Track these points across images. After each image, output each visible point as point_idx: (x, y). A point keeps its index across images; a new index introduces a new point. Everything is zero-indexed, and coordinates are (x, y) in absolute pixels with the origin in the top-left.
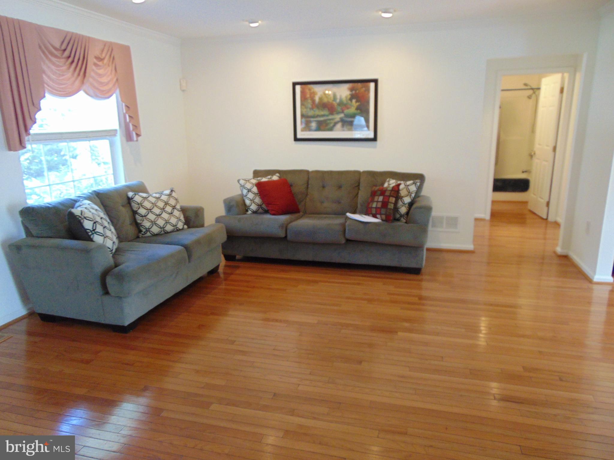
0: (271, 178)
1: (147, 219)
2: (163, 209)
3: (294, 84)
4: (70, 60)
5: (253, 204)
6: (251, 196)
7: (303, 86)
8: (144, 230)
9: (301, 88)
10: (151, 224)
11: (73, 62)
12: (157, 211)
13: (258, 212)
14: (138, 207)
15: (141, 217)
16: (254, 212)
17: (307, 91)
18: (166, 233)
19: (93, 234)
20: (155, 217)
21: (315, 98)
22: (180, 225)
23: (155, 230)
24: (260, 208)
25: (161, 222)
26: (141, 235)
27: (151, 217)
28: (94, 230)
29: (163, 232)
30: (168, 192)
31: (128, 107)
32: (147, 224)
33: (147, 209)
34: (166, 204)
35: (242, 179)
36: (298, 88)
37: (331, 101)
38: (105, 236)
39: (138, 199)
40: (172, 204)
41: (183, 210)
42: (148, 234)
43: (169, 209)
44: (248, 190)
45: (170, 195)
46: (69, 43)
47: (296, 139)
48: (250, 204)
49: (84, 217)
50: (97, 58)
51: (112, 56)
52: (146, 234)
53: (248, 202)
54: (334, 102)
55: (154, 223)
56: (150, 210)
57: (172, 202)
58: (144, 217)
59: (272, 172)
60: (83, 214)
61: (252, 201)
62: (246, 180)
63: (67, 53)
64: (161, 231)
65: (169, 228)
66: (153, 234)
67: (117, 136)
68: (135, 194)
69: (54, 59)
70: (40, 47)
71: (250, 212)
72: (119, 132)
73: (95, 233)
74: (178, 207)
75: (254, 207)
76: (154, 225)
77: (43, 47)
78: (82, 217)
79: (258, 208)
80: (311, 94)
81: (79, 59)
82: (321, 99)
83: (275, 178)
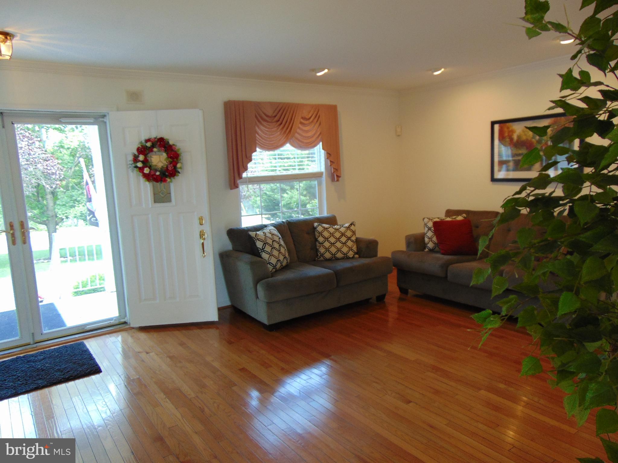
0: (455, 218)
1: (323, 246)
2: (338, 239)
3: (493, 123)
4: (279, 123)
5: (430, 242)
6: (430, 234)
7: (502, 125)
8: (319, 255)
9: (500, 126)
10: (325, 251)
11: (281, 123)
12: (332, 240)
13: (435, 250)
14: (319, 236)
15: (319, 244)
16: (432, 251)
17: (506, 129)
18: (336, 259)
19: (262, 252)
20: (329, 244)
21: (513, 137)
22: (351, 254)
23: (328, 255)
24: (437, 247)
25: (333, 250)
26: (317, 258)
27: (327, 244)
28: (263, 249)
29: (334, 258)
30: (347, 225)
31: (330, 154)
32: (322, 250)
33: (325, 238)
34: (343, 234)
35: (427, 218)
36: (497, 127)
37: (529, 139)
38: (271, 255)
39: (320, 229)
40: (348, 236)
41: (358, 241)
42: (322, 258)
43: (343, 239)
44: (429, 228)
45: (348, 228)
46: (279, 111)
47: (493, 180)
48: (428, 242)
49: (257, 238)
50: (303, 118)
51: (318, 115)
52: (321, 258)
53: (426, 240)
54: (534, 140)
55: (327, 250)
56: (327, 239)
57: (349, 234)
58: (321, 244)
59: (459, 212)
60: (257, 236)
61: (430, 239)
62: (430, 219)
63: (276, 118)
64: (332, 257)
65: (339, 255)
66: (326, 259)
67: (323, 177)
68: (319, 225)
69: (264, 123)
70: (256, 117)
71: (427, 250)
72: (324, 174)
73: (264, 251)
74: (354, 238)
75: (430, 245)
76: (327, 251)
77: (258, 117)
78: (256, 239)
79: (434, 246)
80: (509, 132)
81: (286, 122)
82: (519, 137)
83: (460, 218)
